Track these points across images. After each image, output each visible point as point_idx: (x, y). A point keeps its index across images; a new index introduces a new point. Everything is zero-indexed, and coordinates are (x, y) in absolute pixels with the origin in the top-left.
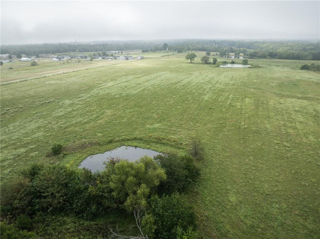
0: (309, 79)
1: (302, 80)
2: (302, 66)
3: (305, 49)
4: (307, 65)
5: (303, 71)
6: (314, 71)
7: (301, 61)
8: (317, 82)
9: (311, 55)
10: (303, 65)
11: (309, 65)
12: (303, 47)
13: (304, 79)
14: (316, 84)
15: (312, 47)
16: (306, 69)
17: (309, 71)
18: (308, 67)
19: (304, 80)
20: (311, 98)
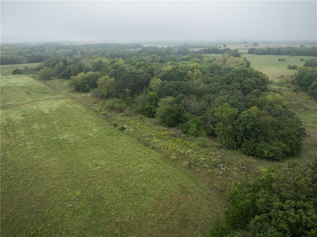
0: (16, 84)
1: (7, 87)
2: (13, 71)
3: (21, 53)
4: (18, 69)
5: (15, 76)
6: (26, 74)
7: (13, 65)
8: (23, 87)
9: (26, 58)
10: (14, 69)
11: (20, 68)
12: (19, 50)
13: (9, 85)
14: (21, 89)
15: (28, 50)
16: (18, 74)
17: (21, 75)
18: (19, 71)
19: (9, 87)
20: (9, 106)
